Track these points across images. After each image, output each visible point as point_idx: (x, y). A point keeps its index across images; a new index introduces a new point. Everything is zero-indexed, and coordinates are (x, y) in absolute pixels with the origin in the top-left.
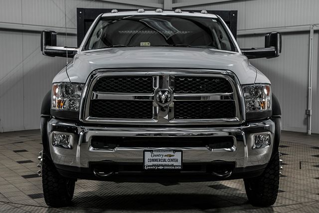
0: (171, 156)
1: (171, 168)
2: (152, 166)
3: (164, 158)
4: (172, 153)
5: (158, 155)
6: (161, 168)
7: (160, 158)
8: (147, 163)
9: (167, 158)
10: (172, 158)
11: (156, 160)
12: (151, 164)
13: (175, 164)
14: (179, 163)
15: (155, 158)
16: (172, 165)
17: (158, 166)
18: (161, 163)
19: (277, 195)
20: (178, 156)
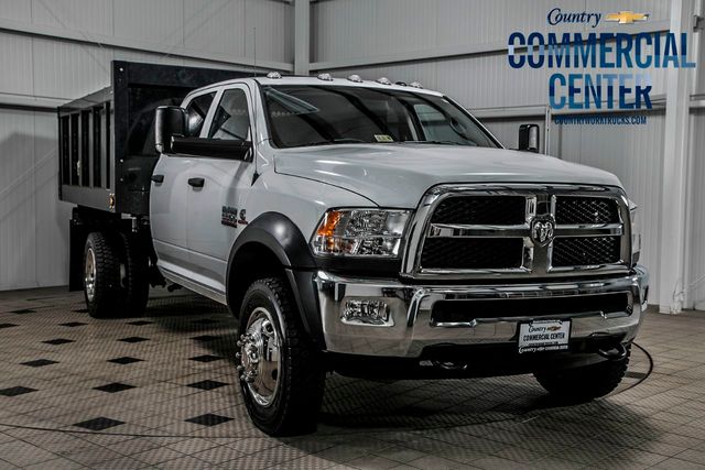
0: (556, 328)
1: (554, 348)
2: (530, 347)
3: (547, 332)
4: (557, 325)
5: (538, 329)
6: (541, 349)
7: (541, 333)
8: (522, 343)
9: (550, 332)
10: (557, 332)
11: (535, 337)
12: (527, 343)
13: (560, 341)
14: (565, 340)
15: (534, 333)
16: (556, 344)
17: (537, 347)
18: (541, 341)
19: (620, 381)
20: (564, 327)
